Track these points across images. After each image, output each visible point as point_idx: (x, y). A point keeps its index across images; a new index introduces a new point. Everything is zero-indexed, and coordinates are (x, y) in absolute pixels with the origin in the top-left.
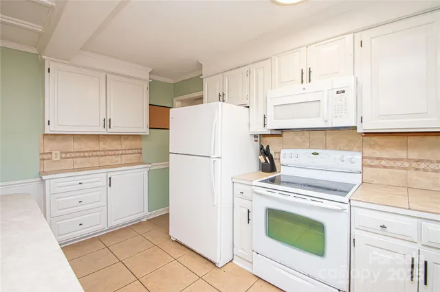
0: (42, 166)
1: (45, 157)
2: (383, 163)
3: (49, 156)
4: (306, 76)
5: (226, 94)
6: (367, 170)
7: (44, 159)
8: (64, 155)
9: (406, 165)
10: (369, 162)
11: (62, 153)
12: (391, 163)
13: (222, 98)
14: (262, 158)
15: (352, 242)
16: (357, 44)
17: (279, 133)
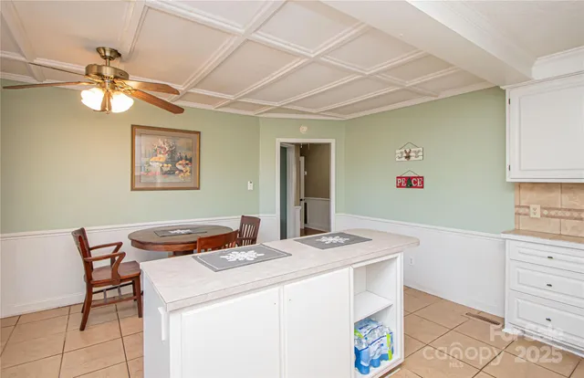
0: (517, 222)
1: (521, 211)
3: (527, 210)
7: (519, 214)
8: (546, 212)
11: (542, 208)
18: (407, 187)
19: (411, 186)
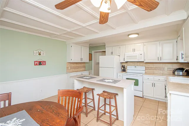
2: (149, 68)
4: (134, 50)
5: (113, 52)
6: (146, 70)
9: (153, 69)
10: (146, 68)
12: (151, 69)
13: (112, 53)
14: (123, 68)
15: (143, 82)
16: (144, 45)
17: (127, 62)
18: (39, 65)
19: (41, 65)
